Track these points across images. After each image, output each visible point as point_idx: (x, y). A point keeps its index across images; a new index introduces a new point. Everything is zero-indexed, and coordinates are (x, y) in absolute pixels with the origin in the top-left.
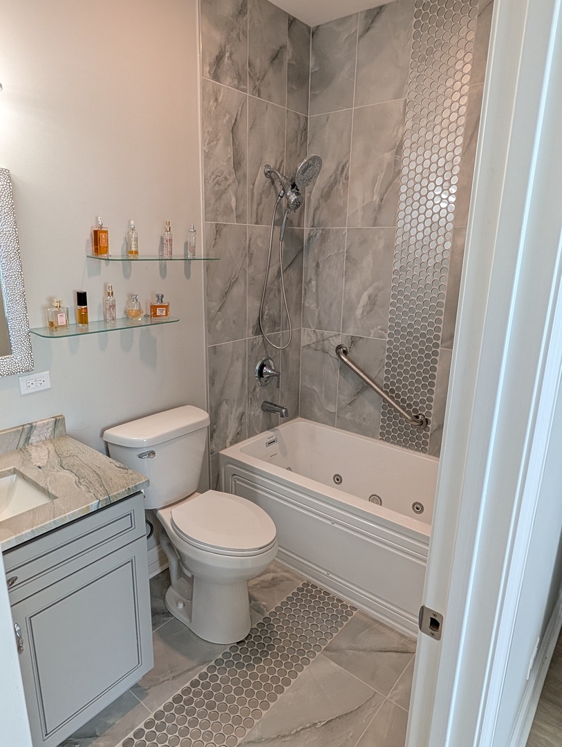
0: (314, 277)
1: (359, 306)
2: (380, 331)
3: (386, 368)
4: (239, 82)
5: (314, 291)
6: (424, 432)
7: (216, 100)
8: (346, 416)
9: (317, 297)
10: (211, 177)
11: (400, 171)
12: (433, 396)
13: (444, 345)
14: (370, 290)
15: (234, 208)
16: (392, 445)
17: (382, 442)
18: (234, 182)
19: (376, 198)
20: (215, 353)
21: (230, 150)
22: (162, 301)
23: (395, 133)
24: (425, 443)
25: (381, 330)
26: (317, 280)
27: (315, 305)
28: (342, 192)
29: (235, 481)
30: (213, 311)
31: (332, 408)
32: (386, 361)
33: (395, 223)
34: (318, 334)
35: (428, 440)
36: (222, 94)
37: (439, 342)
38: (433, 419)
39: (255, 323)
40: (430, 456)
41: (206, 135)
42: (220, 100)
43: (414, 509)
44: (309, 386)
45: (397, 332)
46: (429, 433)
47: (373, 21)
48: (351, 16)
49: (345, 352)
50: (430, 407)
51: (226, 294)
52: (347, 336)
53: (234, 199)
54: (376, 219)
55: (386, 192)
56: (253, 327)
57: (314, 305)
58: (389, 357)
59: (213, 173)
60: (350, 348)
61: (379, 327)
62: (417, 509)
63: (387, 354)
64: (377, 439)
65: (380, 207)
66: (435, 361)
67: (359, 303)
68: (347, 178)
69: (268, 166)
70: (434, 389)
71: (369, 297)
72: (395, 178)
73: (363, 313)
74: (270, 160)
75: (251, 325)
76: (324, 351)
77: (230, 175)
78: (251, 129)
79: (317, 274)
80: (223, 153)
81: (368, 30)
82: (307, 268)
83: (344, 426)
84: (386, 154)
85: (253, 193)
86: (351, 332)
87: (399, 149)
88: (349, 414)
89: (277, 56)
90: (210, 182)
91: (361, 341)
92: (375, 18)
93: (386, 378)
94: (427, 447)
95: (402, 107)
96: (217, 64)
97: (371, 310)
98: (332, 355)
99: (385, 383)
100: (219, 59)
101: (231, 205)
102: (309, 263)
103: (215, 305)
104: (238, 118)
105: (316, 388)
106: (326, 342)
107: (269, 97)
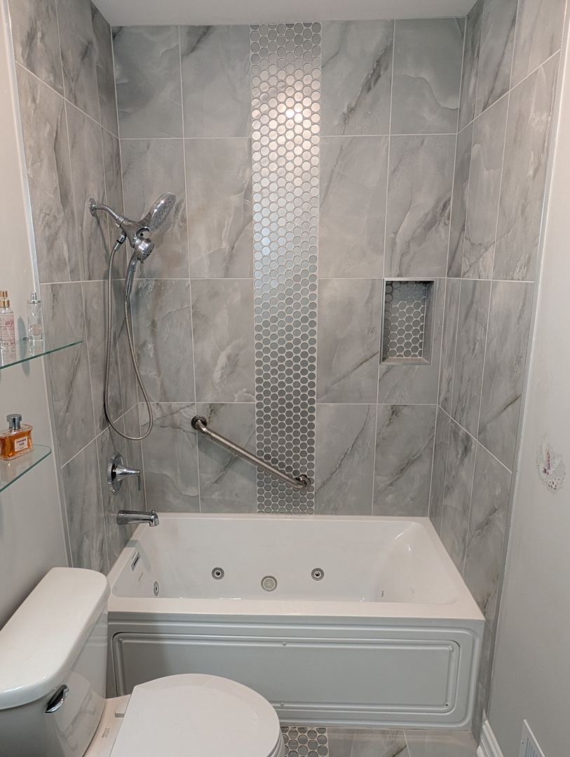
0: (149, 339)
1: (217, 368)
2: (246, 394)
3: (257, 434)
4: (55, 78)
5: (152, 356)
6: (308, 492)
7: (34, 100)
8: (213, 496)
9: (158, 363)
10: (40, 216)
11: (251, 218)
12: (314, 454)
13: (319, 400)
14: (229, 350)
15: (67, 262)
16: (275, 515)
17: (261, 515)
18: (63, 222)
19: (225, 245)
20: (69, 473)
21: (55, 176)
22: (19, 427)
23: (241, 174)
24: (311, 504)
25: (247, 392)
26: (155, 342)
27: (155, 373)
28: (179, 236)
29: (120, 642)
30: (61, 414)
31: (193, 492)
32: (257, 426)
33: (252, 275)
34: (164, 407)
35: (313, 500)
36: (39, 92)
37: (315, 398)
38: (316, 477)
39: (101, 414)
40: (317, 516)
41: (28, 151)
42: (38, 102)
43: (313, 577)
44: (156, 472)
45: (267, 393)
46: (313, 493)
47: (199, 41)
48: (168, 27)
49: (205, 423)
50: (311, 466)
51: (71, 384)
52: (205, 405)
53: (65, 247)
54: (227, 269)
55: (237, 240)
56: (100, 420)
57: (153, 374)
58: (259, 421)
59: (41, 210)
60: (210, 418)
61: (244, 390)
62: (317, 575)
63: (257, 418)
64: (255, 513)
65: (231, 256)
66: (312, 418)
67: (215, 365)
68: (184, 220)
69: (92, 201)
70: (314, 446)
71: (229, 358)
72: (247, 225)
73: (222, 376)
74: (94, 193)
75: (98, 418)
76: (175, 426)
77: (59, 213)
78: (72, 147)
79: (153, 334)
80: (48, 179)
81: (193, 49)
82: (138, 329)
83: (212, 508)
84: (232, 196)
85: (82, 238)
86: (209, 399)
87: (248, 193)
88: (217, 493)
89: (86, 53)
90: (40, 223)
91: (223, 408)
92: (200, 38)
93: (259, 445)
94: (313, 508)
95: (246, 145)
96: (30, 45)
97: (232, 372)
98: (187, 430)
99: (257, 450)
100: (31, 37)
101: (63, 255)
102: (141, 322)
103: (62, 404)
104: (59, 131)
105: (168, 473)
106: (175, 415)
107: (85, 108)
